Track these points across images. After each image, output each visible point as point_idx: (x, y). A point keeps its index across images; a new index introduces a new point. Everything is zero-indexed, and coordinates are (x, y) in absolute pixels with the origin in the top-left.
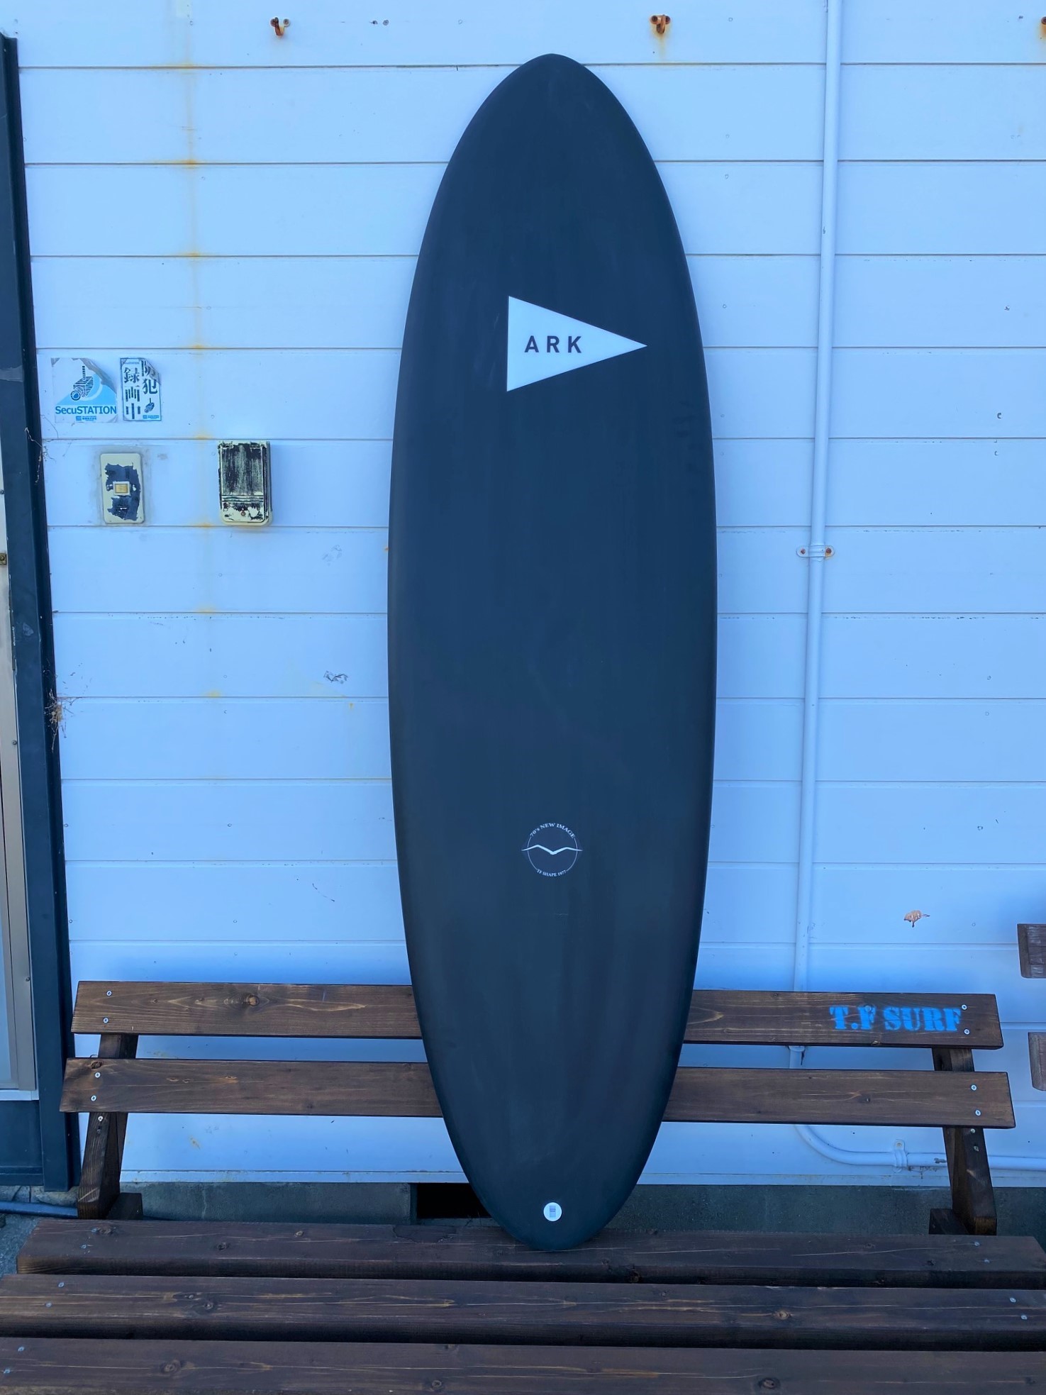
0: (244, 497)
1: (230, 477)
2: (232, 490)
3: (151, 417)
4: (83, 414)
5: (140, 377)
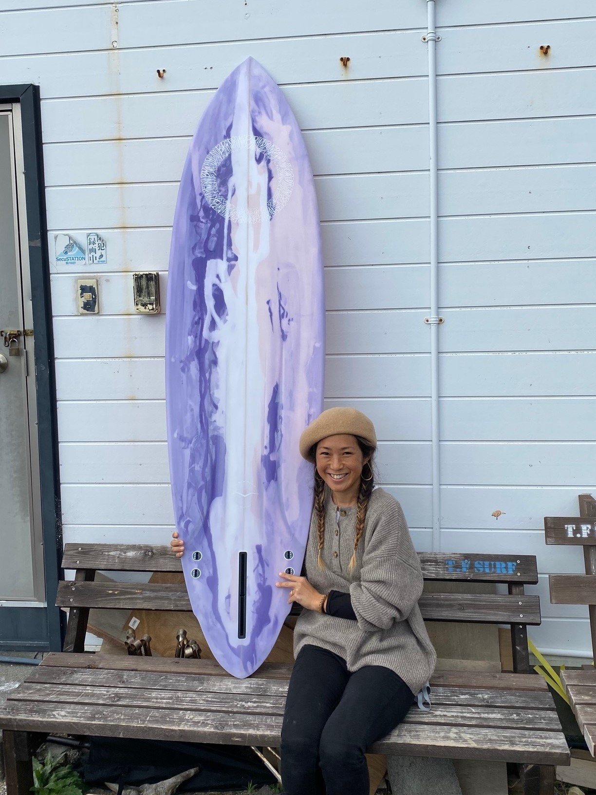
0: (146, 300)
1: (139, 290)
2: (140, 296)
3: (101, 261)
4: (69, 261)
5: (96, 242)
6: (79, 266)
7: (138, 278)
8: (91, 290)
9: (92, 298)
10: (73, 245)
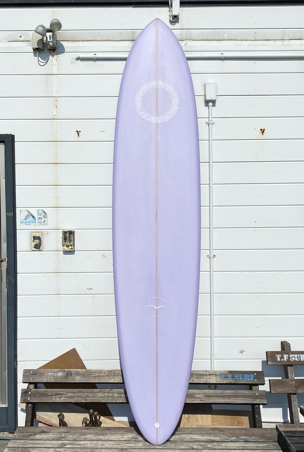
0: (68, 244)
1: (65, 239)
2: (65, 242)
3: (44, 224)
4: (27, 223)
5: (42, 215)
6: (32, 226)
7: (65, 233)
8: (39, 238)
9: (39, 242)
10: (30, 216)
